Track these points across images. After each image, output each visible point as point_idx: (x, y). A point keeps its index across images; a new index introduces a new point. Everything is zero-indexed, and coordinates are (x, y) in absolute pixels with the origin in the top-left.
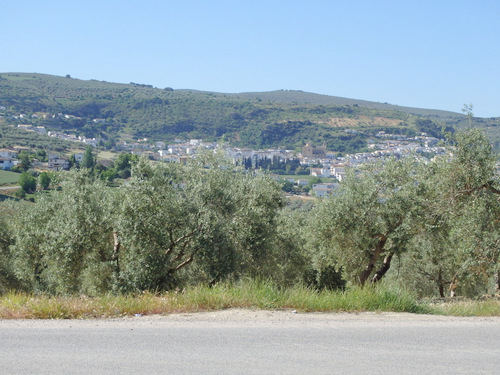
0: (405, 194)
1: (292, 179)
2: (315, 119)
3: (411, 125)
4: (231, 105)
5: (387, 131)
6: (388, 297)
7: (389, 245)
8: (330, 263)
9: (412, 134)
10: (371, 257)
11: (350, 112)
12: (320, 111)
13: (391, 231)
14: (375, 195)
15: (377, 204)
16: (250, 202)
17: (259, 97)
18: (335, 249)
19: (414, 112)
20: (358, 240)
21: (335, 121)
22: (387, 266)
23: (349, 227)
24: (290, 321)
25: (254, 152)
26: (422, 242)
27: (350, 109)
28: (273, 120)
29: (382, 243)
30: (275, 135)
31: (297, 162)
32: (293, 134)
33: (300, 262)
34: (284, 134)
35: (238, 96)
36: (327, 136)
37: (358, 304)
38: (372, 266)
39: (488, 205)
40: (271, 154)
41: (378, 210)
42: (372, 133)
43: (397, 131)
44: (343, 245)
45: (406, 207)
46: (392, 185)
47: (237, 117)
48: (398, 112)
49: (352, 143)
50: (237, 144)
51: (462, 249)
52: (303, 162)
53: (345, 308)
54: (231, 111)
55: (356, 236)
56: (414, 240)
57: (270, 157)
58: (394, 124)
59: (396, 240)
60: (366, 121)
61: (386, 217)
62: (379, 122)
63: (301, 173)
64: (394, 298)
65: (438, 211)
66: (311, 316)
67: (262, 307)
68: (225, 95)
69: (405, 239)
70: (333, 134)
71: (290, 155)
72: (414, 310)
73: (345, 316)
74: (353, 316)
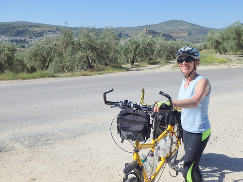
0: (51, 46)
1: (24, 45)
2: (29, 28)
3: (55, 30)
4: (5, 25)
5: (49, 31)
6: (46, 74)
7: (48, 60)
8: (32, 66)
9: (55, 32)
10: (44, 63)
11: (38, 26)
12: (31, 26)
13: (48, 56)
14: (43, 47)
15: (43, 49)
16: (6, 50)
17: (13, 23)
18: (33, 62)
19: (55, 26)
20: (39, 59)
21: (35, 29)
22: (48, 65)
23: (36, 56)
24: (18, 83)
25: (13, 38)
26: (57, 58)
27: (39, 26)
28: (18, 29)
29: (46, 59)
30: (19, 33)
31: (25, 40)
32: (23, 33)
33: (25, 66)
34: (21, 33)
35: (7, 23)
36: (33, 33)
37: (38, 76)
38: (44, 66)
39: (73, 48)
40: (18, 38)
41: (44, 51)
42: (45, 32)
43: (51, 31)
44: (35, 60)
45: (52, 49)
46: (47, 44)
47: (7, 28)
48: (51, 26)
49: (40, 35)
50: (8, 36)
51: (67, 60)
52: (27, 40)
53: (34, 78)
54: (5, 27)
55: (39, 58)
56: (55, 58)
57: (18, 39)
58: (50, 29)
59: (49, 58)
60: (43, 29)
61: (46, 52)
62: (46, 29)
63: (27, 43)
64: (48, 74)
65: (60, 50)
66: (25, 81)
67: (10, 79)
68: (3, 23)
69: (52, 58)
70: (35, 32)
71: (23, 38)
72: (54, 77)
73: (34, 80)
74: (37, 80)
